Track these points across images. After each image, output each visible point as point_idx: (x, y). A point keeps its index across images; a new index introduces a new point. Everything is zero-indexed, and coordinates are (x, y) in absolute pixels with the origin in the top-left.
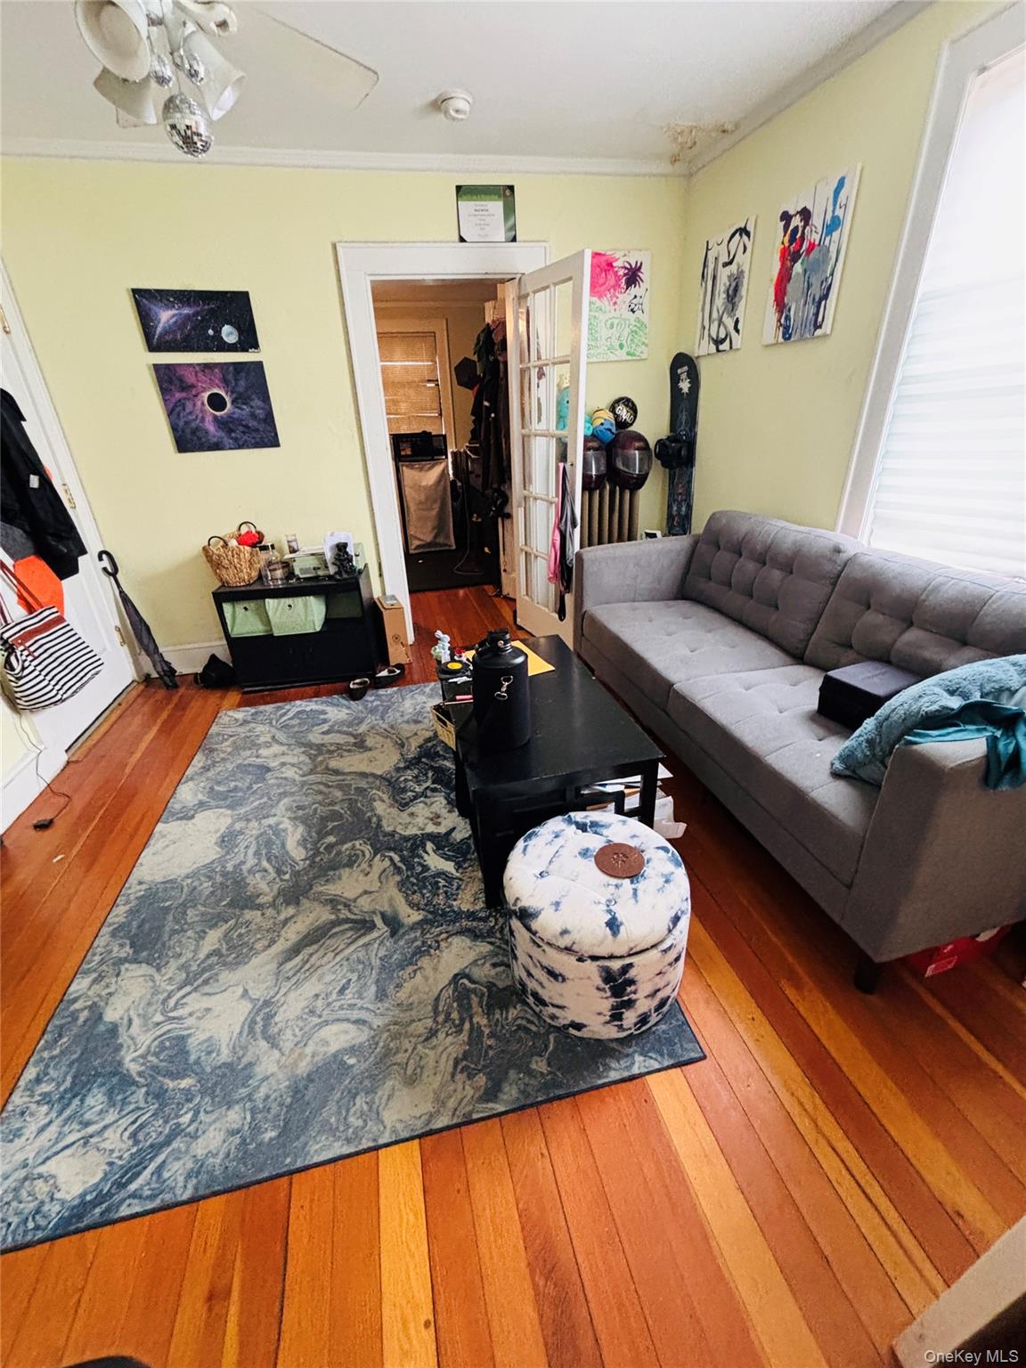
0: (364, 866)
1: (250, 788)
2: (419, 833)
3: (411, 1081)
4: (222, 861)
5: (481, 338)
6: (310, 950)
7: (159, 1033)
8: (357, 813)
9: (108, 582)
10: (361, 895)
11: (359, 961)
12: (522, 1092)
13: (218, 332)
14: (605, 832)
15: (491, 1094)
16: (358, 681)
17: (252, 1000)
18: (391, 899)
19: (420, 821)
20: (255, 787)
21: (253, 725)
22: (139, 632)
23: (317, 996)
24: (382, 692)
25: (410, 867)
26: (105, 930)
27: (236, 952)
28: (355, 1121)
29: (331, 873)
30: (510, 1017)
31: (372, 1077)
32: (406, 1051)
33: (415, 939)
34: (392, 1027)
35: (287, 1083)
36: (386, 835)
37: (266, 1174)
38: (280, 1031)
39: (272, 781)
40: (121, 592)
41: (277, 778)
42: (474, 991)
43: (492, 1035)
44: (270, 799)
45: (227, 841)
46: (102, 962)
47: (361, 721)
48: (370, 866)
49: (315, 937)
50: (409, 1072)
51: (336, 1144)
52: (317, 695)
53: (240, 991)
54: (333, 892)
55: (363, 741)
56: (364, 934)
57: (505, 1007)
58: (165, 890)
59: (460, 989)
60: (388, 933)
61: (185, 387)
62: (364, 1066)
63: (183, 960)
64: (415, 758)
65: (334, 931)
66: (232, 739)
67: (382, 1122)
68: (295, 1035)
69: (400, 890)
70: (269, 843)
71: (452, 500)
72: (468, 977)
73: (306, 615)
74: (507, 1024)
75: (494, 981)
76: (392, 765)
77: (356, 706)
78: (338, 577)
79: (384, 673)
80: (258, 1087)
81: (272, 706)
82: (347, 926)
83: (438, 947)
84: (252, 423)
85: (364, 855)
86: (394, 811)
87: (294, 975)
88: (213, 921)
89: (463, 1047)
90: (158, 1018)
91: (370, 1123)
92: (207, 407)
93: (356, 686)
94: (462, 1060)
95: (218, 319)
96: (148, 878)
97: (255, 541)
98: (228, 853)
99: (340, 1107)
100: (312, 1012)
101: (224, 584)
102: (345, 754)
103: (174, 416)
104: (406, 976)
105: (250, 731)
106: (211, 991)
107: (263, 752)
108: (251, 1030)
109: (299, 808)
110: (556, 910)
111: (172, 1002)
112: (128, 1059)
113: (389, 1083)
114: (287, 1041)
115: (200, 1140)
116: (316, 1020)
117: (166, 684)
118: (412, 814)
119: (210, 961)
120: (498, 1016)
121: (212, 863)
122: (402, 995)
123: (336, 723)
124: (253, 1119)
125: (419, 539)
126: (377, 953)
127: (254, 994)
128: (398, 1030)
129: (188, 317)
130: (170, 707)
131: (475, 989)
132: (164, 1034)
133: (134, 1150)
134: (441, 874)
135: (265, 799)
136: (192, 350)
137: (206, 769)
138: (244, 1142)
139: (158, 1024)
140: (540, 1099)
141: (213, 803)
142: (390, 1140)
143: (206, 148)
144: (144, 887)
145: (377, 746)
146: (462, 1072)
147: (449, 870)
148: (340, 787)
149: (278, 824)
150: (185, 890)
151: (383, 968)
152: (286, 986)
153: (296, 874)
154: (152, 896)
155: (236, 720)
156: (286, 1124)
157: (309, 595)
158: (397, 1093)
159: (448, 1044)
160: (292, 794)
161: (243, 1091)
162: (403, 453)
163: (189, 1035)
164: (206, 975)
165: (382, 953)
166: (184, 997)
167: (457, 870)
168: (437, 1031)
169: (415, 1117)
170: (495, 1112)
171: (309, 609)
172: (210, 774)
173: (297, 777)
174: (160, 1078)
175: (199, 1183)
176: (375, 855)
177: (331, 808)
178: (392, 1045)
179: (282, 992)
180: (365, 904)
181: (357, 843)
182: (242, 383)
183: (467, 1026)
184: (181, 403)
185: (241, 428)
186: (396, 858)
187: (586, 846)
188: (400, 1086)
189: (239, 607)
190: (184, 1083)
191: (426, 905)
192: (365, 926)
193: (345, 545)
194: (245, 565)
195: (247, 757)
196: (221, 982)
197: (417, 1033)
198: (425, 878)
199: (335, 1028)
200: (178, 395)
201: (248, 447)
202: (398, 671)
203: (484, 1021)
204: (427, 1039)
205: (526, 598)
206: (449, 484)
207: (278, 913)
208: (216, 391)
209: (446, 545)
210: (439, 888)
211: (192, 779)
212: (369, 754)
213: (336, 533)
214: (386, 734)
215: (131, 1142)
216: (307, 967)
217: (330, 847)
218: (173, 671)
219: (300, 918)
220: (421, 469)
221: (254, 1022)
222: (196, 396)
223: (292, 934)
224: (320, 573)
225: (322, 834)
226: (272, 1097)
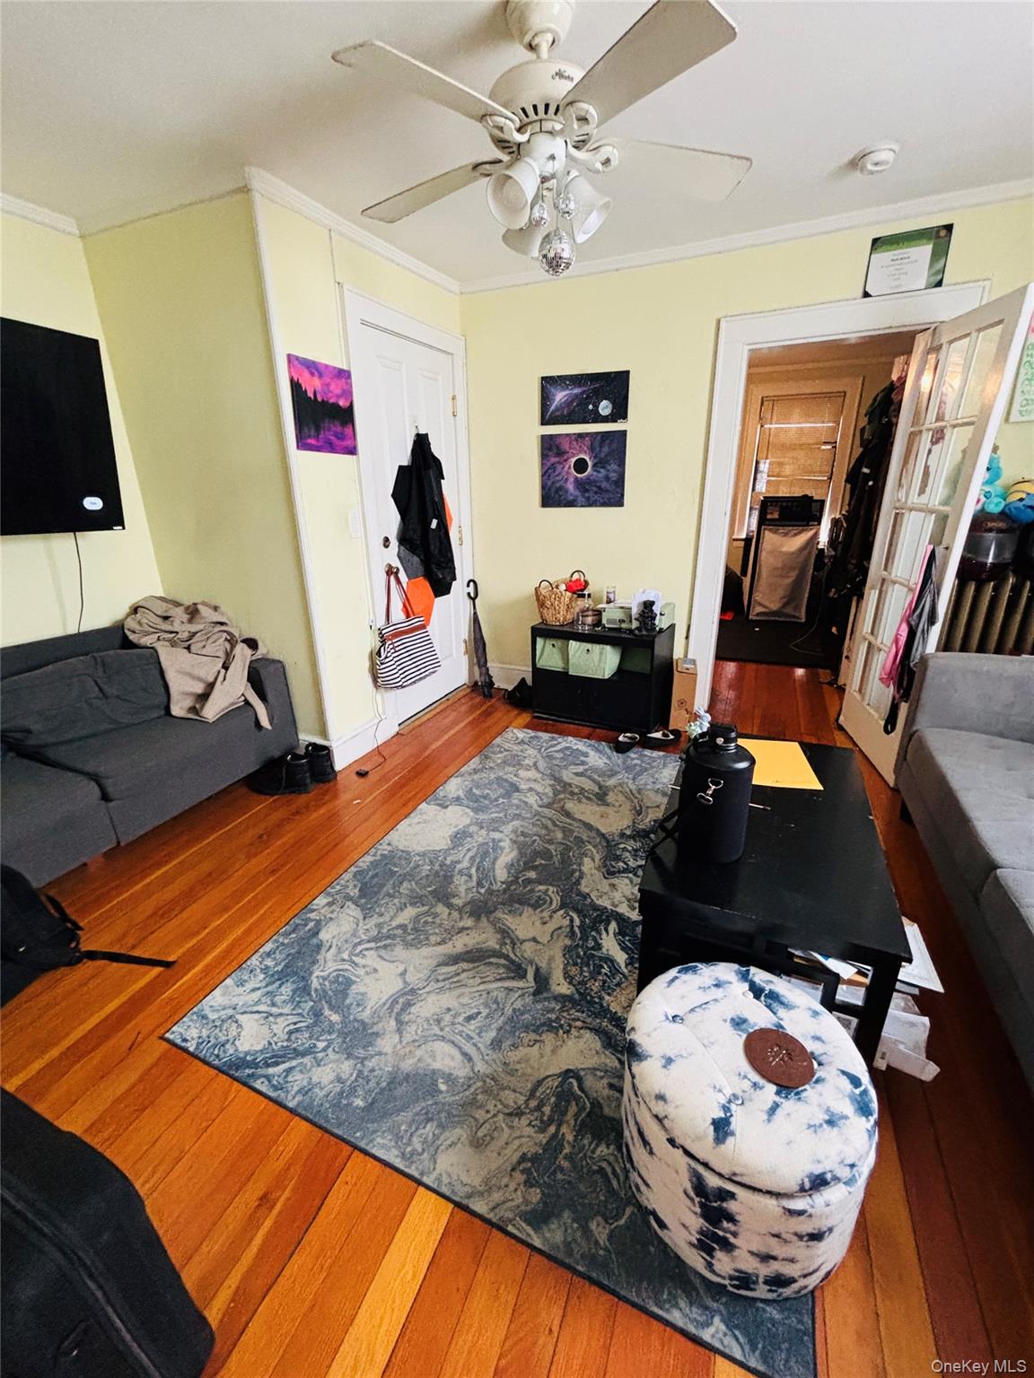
0: (546, 914)
1: (496, 800)
2: (609, 907)
3: (478, 1144)
4: (447, 852)
5: (879, 398)
6: (465, 965)
7: (341, 967)
8: (565, 861)
9: (469, 602)
10: (529, 940)
11: (496, 1002)
12: (567, 1244)
13: (596, 406)
14: (782, 1012)
15: (537, 1218)
16: (628, 735)
17: (405, 982)
18: (551, 959)
19: (617, 896)
20: (501, 800)
21: (526, 746)
22: (478, 646)
23: (449, 1010)
24: (647, 752)
25: (585, 938)
26: (353, 869)
27: (414, 935)
28: (417, 1144)
29: (517, 906)
30: (598, 1152)
31: (449, 1115)
32: (488, 1112)
33: (552, 1010)
34: (488, 1080)
35: (390, 1069)
36: (579, 893)
37: (340, 1132)
38: (409, 1021)
39: (515, 802)
40: (475, 613)
41: (520, 800)
42: (577, 1099)
43: (568, 1157)
44: (506, 816)
45: (459, 838)
46: (338, 892)
47: (613, 774)
48: (551, 917)
49: (475, 957)
50: (480, 1134)
51: (393, 1150)
52: (589, 737)
53: (401, 968)
54: (509, 924)
55: (606, 794)
56: (513, 978)
57: (598, 1137)
58: (400, 858)
59: (566, 1086)
60: (531, 990)
61: (560, 453)
62: (450, 1099)
63: (381, 920)
64: (644, 830)
65: (492, 960)
66: (506, 753)
67: (435, 1162)
68: (416, 1032)
69: (564, 955)
70: (486, 854)
71: (815, 570)
72: (579, 1080)
73: (601, 662)
74: (590, 1157)
75: (602, 1101)
76: (620, 828)
77: (617, 758)
78: (637, 632)
79: (658, 735)
80: (372, 1057)
81: (550, 735)
82: (503, 961)
83: (568, 1032)
84: (604, 485)
85: (551, 903)
86: (598, 875)
87: (444, 980)
88: (416, 900)
89: (537, 1148)
90: (345, 956)
91: (425, 1155)
92: (572, 469)
93: (626, 740)
94: (529, 1160)
95: (598, 395)
96: (395, 843)
97: (578, 588)
98: (453, 849)
99: (413, 1121)
100: (438, 1021)
101: (544, 622)
102: (584, 800)
103: (546, 477)
104: (526, 1041)
105: (522, 751)
106: (386, 957)
107: (522, 773)
108: (391, 1008)
109: (523, 834)
110: (665, 1067)
111: (360, 948)
112: (315, 975)
113: (458, 1131)
114: (411, 1032)
115: (320, 1069)
116: (436, 1030)
117: (484, 693)
118: (613, 886)
119: (396, 932)
120: (586, 1142)
121: (440, 851)
122: (514, 1056)
123: (591, 768)
124: (356, 1080)
125: (764, 606)
126: (515, 1002)
127: (409, 978)
128: (492, 1086)
129: (576, 395)
130: (478, 712)
131: (581, 1097)
132: (342, 970)
133: (285, 1044)
134: (610, 960)
135: (501, 815)
136: (573, 422)
137: (475, 771)
138: (341, 1093)
139: (344, 960)
140: (580, 1268)
141: (465, 802)
142: (431, 1184)
143: (568, 265)
144: (389, 848)
145: (617, 804)
146: (523, 1172)
147: (618, 960)
148: (564, 830)
149: (500, 841)
150: (412, 865)
151: (511, 1019)
152: (433, 986)
153: (490, 892)
154: (389, 858)
155: (517, 738)
156: (372, 1103)
157: (607, 644)
158: (459, 1145)
159: (526, 1134)
160: (524, 819)
161: (361, 1053)
162: (769, 517)
163: (355, 982)
164: (389, 941)
165: (518, 1005)
166: (367, 949)
167: (626, 966)
168: (524, 1113)
169: (462, 1182)
170: (530, 1241)
171: (603, 657)
172: (476, 777)
173: (535, 807)
174: (324, 1002)
175: (303, 1101)
176: (561, 908)
177: (547, 846)
178: (479, 1097)
179: (427, 989)
180: (528, 950)
181: (551, 889)
182: (606, 449)
183: (552, 1129)
184: (553, 467)
185: (595, 489)
186: (577, 922)
187: (746, 1015)
188: (466, 1142)
189: (549, 643)
190: (335, 1018)
191: (579, 983)
192: (517, 971)
193: (652, 603)
194: (563, 608)
195: (508, 773)
196: (394, 953)
197: (506, 1102)
198: (593, 956)
199: (447, 1048)
200: (553, 460)
201: (596, 506)
202: (672, 737)
203: (570, 1137)
204: (510, 1114)
205: (858, 696)
206: (815, 552)
207: (461, 918)
208: (582, 456)
209: (794, 617)
210: (600, 973)
211: (462, 776)
212: (603, 808)
213: (648, 591)
214: (630, 796)
215: (286, 1037)
216: (455, 980)
217: (529, 881)
218: (491, 684)
219: (473, 933)
220: (785, 535)
221: (395, 1002)
222: (566, 461)
223: (460, 944)
224: (623, 626)
225: (529, 866)
226: (376, 1073)
